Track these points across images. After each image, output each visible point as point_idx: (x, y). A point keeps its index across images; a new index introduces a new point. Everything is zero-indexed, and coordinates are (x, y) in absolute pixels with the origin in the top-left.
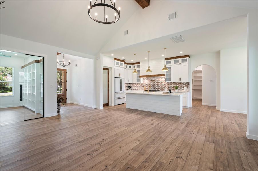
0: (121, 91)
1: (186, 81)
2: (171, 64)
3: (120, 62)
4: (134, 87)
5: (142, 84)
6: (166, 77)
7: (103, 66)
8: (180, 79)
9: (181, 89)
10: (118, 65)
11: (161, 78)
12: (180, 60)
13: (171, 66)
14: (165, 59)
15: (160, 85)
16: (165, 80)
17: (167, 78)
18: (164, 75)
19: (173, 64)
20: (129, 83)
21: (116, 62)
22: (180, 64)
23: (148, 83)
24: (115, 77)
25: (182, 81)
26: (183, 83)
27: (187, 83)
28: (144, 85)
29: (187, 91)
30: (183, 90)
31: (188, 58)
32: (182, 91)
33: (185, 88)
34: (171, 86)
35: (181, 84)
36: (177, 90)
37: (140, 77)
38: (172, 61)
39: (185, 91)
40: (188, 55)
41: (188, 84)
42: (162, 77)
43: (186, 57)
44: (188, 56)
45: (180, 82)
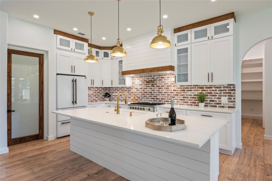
0: (75, 105)
1: (226, 82)
2: (189, 41)
3: (73, 42)
4: (116, 94)
5: (129, 88)
6: (176, 72)
7: (8, 45)
8: (210, 77)
9: (213, 101)
10: (69, 47)
11: (167, 76)
12: (210, 28)
13: (189, 46)
14: (175, 30)
15: (164, 90)
16: (173, 79)
17: (179, 75)
18: (171, 68)
19: (194, 40)
20: (104, 86)
21: (61, 39)
22: (210, 38)
23: (141, 87)
24: (57, 74)
25: (216, 82)
26: (217, 88)
27: (227, 87)
28: (134, 90)
29: (229, 107)
30: (218, 104)
31: (231, 21)
32: (216, 106)
33: (224, 100)
34: (189, 93)
35: (214, 89)
36: (203, 104)
37: (124, 73)
38: (191, 33)
39: (223, 107)
40: (233, 13)
41: (231, 88)
42: (168, 72)
43: (226, 19)
44: (231, 15)
45: (210, 83)
